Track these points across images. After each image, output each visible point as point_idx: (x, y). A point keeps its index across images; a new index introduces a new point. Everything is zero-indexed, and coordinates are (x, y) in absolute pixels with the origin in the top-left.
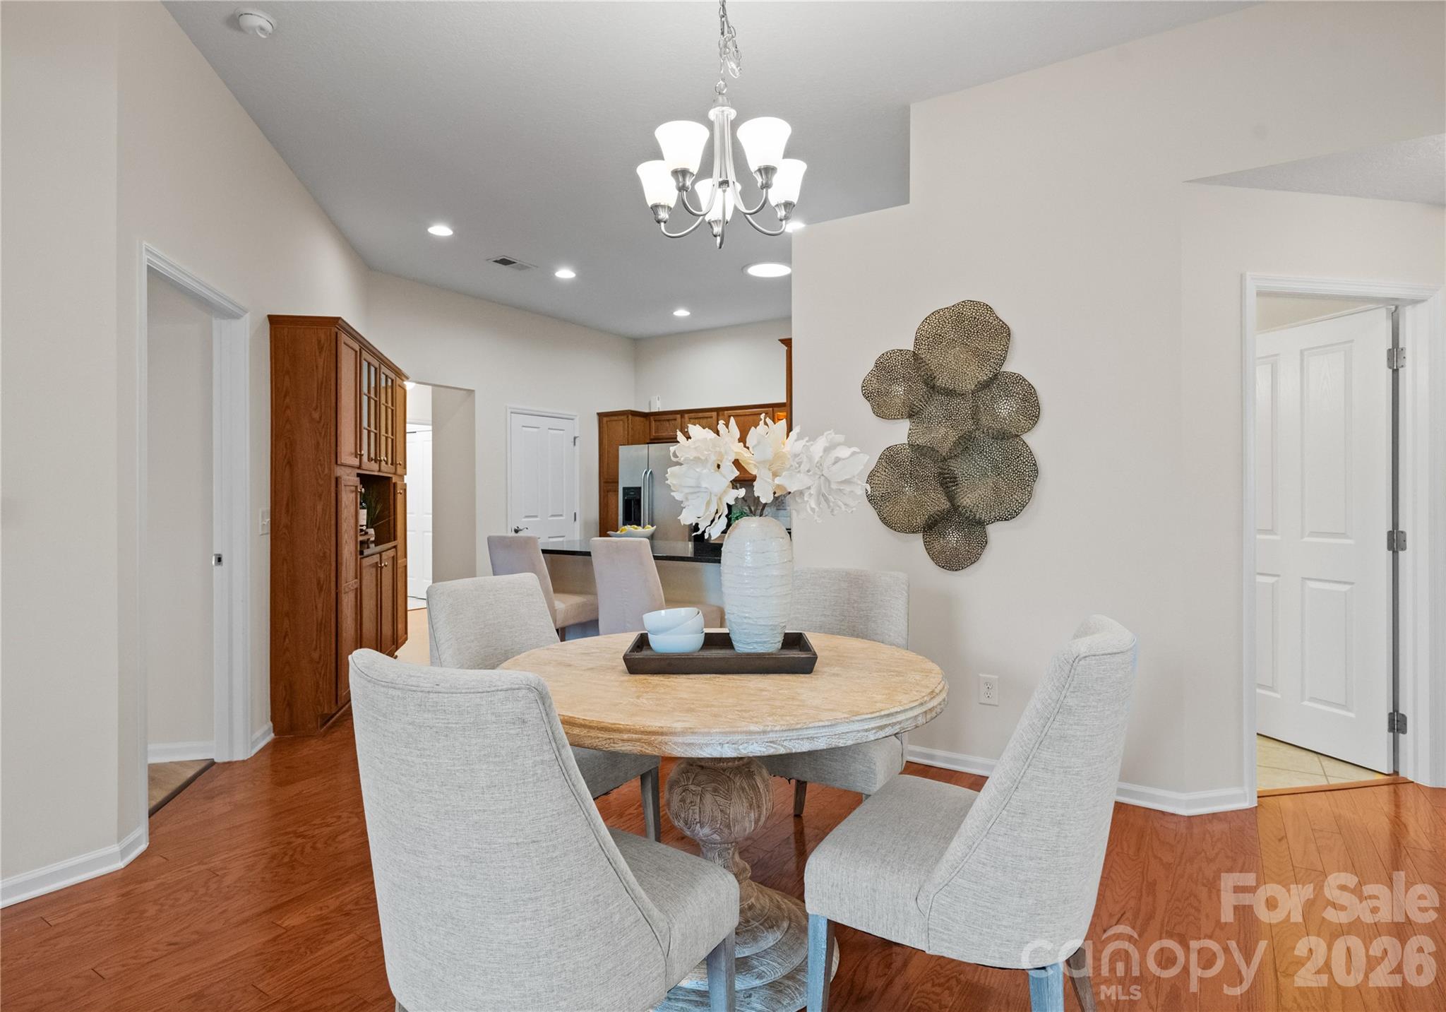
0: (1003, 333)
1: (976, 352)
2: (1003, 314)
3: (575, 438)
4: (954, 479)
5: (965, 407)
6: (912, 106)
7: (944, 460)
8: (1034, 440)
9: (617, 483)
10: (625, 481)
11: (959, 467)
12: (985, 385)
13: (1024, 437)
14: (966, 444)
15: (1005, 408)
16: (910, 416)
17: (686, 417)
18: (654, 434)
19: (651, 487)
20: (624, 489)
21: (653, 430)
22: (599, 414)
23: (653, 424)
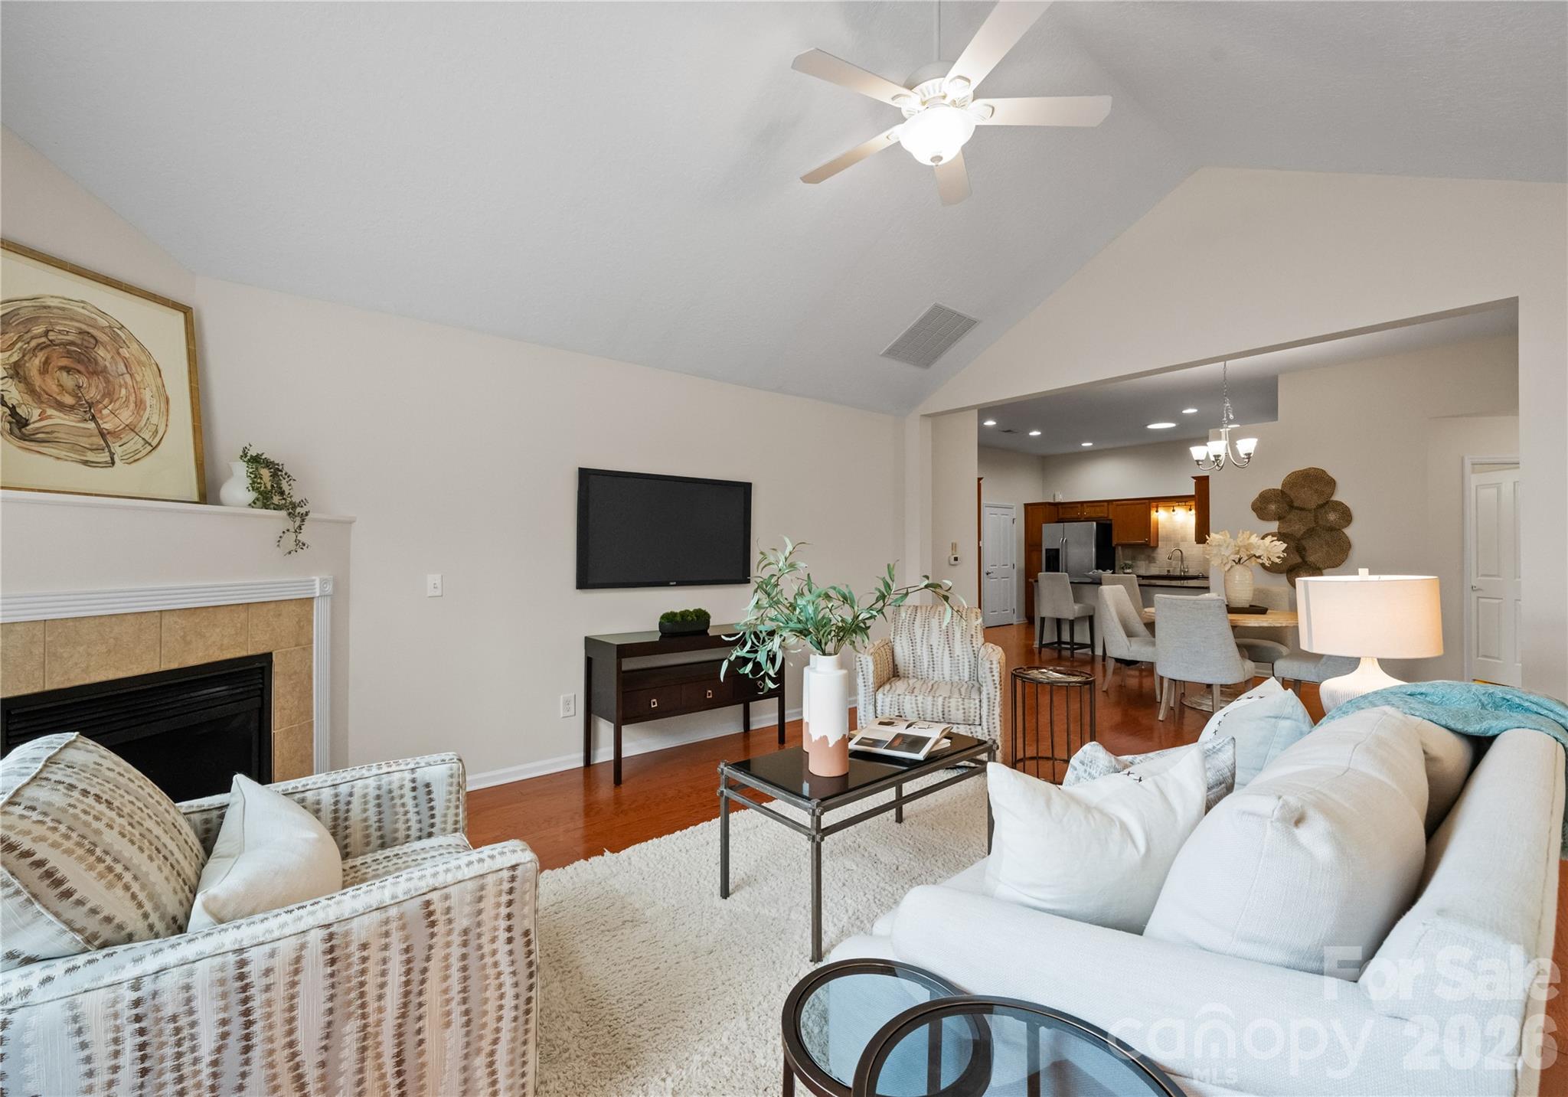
0: (1331, 483)
1: (1316, 491)
2: (1332, 473)
3: (1014, 519)
4: (1304, 549)
5: (1311, 516)
6: (1280, 379)
7: (1299, 540)
8: (1349, 532)
9: (1041, 545)
10: (1047, 544)
11: (1308, 544)
12: (1322, 506)
13: (1343, 530)
14: (1310, 532)
15: (1332, 517)
16: (1279, 520)
17: (1085, 505)
18: (1061, 516)
19: (1066, 548)
20: (1047, 550)
21: (1061, 514)
22: (1025, 504)
23: (1060, 510)
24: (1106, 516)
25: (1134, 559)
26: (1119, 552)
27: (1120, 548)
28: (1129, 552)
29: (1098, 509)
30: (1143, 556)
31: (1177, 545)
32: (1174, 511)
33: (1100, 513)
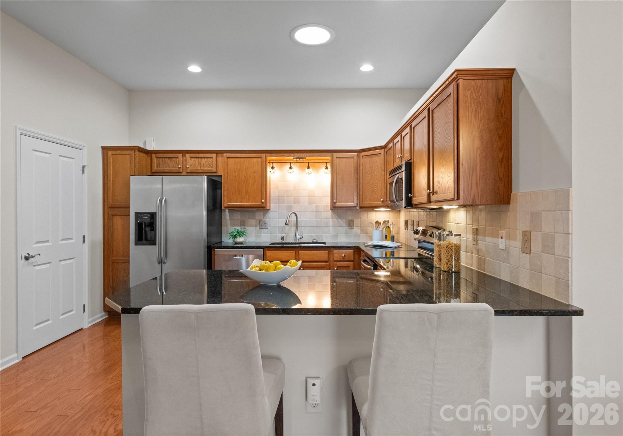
3: (83, 167)
9: (128, 207)
17: (188, 155)
18: (155, 168)
19: (166, 211)
20: (137, 214)
21: (155, 165)
22: (105, 149)
23: (155, 160)
24: (214, 170)
25: (243, 224)
26: (227, 215)
27: (227, 210)
28: (238, 216)
29: (204, 161)
30: (253, 221)
31: (290, 207)
32: (291, 168)
33: (209, 165)
